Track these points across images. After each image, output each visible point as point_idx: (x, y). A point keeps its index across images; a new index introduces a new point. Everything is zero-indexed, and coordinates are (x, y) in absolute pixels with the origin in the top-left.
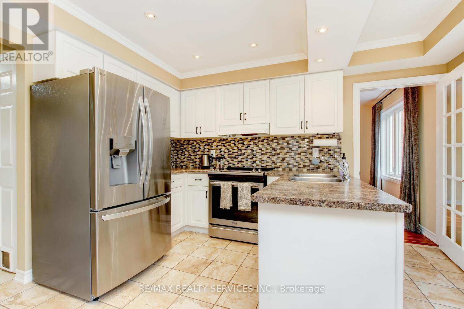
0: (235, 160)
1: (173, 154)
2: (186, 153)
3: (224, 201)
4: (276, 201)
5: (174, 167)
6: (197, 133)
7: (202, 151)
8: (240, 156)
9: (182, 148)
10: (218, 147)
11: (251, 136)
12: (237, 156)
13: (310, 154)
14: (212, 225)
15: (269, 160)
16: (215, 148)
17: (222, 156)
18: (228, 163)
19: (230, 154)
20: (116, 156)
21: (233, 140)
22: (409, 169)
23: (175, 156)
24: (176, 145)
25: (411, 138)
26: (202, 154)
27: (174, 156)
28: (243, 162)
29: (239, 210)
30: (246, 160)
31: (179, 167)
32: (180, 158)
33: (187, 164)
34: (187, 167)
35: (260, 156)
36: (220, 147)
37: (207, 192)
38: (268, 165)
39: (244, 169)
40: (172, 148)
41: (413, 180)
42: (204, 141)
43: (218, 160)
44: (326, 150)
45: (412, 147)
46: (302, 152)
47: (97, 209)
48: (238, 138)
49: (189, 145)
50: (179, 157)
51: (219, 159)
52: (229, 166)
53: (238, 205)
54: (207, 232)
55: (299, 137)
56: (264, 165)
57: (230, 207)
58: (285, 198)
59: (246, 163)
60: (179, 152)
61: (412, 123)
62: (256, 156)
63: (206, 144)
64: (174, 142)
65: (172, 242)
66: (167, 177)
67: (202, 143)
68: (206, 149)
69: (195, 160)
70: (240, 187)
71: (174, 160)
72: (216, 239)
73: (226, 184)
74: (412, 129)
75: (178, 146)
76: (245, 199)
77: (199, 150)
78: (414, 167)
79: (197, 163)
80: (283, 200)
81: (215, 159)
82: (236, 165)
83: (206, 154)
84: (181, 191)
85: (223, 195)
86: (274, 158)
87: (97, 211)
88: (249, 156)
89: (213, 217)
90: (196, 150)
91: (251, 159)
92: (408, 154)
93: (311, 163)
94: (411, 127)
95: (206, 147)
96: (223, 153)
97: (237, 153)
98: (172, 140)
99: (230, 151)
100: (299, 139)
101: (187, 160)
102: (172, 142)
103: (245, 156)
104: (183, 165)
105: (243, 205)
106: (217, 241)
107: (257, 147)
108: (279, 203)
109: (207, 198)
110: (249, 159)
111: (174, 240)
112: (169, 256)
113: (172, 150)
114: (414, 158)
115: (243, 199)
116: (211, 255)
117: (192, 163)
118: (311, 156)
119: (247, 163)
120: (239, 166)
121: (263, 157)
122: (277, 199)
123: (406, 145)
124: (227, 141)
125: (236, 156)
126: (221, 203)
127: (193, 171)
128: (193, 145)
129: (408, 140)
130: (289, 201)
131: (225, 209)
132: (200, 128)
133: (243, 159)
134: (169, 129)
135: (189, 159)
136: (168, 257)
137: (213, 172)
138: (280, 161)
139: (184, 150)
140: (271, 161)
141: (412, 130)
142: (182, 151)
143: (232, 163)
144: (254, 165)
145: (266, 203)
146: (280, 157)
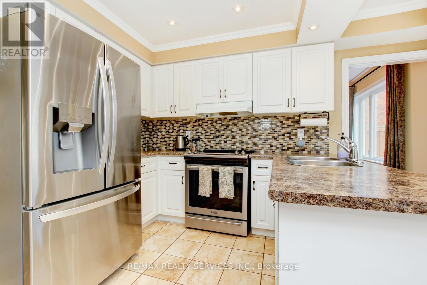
0: (213, 142)
1: (145, 135)
2: (159, 134)
3: (202, 188)
4: (317, 201)
5: (146, 149)
6: (171, 112)
7: (176, 133)
8: (218, 137)
9: (154, 128)
10: (194, 128)
11: (230, 116)
12: (215, 137)
13: (294, 135)
14: (189, 214)
15: (250, 142)
16: (191, 129)
17: (198, 137)
18: (205, 145)
19: (207, 135)
20: (64, 132)
21: (211, 120)
22: (393, 151)
23: (148, 137)
24: (148, 125)
25: (396, 119)
26: (176, 136)
27: (146, 137)
28: (222, 144)
29: (219, 197)
30: (225, 142)
31: (151, 149)
32: (153, 140)
33: (160, 146)
34: (160, 149)
35: (240, 137)
36: (196, 128)
37: (182, 177)
38: (249, 147)
39: (222, 151)
40: (144, 128)
41: (399, 162)
42: (179, 122)
43: (194, 142)
44: (312, 131)
45: (397, 129)
46: (286, 133)
47: (31, 207)
48: (216, 118)
49: (163, 125)
50: (151, 139)
51: (195, 140)
52: (206, 148)
53: (220, 192)
54: (183, 222)
55: (282, 117)
56: (245, 147)
57: (210, 194)
58: (334, 196)
59: (225, 145)
60: (151, 133)
61: (398, 104)
62: (236, 137)
63: (181, 125)
64: (146, 122)
65: (143, 235)
66: (136, 160)
67: (177, 123)
68: (180, 129)
69: (169, 142)
70: (222, 171)
71: (146, 142)
72: (194, 230)
73: (205, 168)
74: (398, 109)
75: (151, 127)
76: (227, 185)
77: (174, 131)
78: (400, 150)
79: (172, 145)
80: (330, 199)
81: (190, 140)
82: (214, 147)
83: (181, 136)
84: (153, 176)
85: (202, 181)
86: (255, 140)
87: (32, 210)
88: (228, 137)
89: (190, 205)
90: (170, 131)
91: (230, 140)
92: (392, 136)
93: (296, 144)
94: (396, 108)
95: (181, 128)
96: (199, 134)
97: (215, 134)
98: (143, 120)
99: (207, 132)
100: (282, 118)
101: (160, 142)
102: (144, 122)
103: (224, 137)
104: (156, 148)
105: (225, 192)
106: (194, 233)
107: (237, 128)
108: (321, 204)
109: (183, 184)
110: (228, 140)
111: (145, 232)
112: (139, 255)
113: (144, 131)
114: (399, 140)
115: (225, 186)
116: (188, 251)
117: (166, 145)
118: (296, 137)
119: (227, 145)
120: (217, 148)
121: (244, 139)
122: (318, 197)
123: (390, 126)
124: (204, 121)
125: (213, 137)
126: (199, 190)
127: (167, 153)
128: (167, 125)
129: (392, 122)
130: (341, 201)
131: (204, 196)
132: (175, 106)
133: (222, 140)
134: (140, 106)
135: (162, 140)
136: (137, 257)
137: (190, 154)
138: (262, 143)
139: (157, 131)
140: (252, 142)
141: (398, 111)
142: (155, 132)
143: (209, 145)
144: (233, 147)
145: (298, 205)
146: (261, 139)
